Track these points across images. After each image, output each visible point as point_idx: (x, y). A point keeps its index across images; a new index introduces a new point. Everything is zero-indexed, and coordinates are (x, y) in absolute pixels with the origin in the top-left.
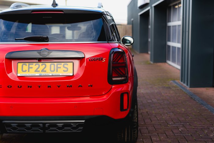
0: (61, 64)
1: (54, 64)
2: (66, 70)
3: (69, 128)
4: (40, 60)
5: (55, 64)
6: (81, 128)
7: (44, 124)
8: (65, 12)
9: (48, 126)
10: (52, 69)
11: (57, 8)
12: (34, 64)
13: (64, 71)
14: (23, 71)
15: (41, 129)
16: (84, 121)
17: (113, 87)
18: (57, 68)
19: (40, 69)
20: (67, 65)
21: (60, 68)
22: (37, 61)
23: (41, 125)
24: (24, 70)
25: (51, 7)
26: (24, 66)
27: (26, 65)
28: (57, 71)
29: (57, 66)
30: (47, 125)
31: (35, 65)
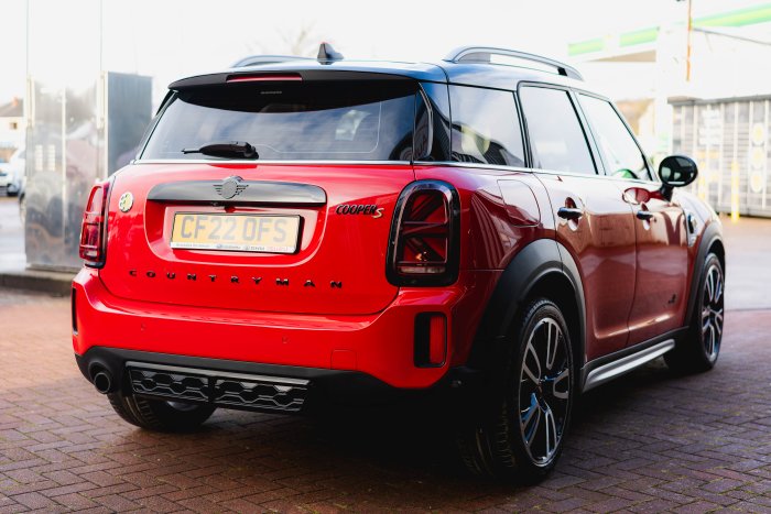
0: (270, 221)
1: (254, 220)
2: (279, 236)
3: (270, 398)
4: (230, 207)
5: (258, 219)
6: (299, 401)
7: (213, 380)
8: (308, 78)
9: (220, 385)
10: (249, 234)
11: (336, 65)
12: (210, 217)
13: (276, 239)
14: (184, 236)
15: (204, 390)
16: (305, 382)
17: (400, 293)
18: (261, 230)
19: (221, 233)
20: (285, 222)
21: (267, 230)
22: (221, 209)
23: (205, 381)
24: (186, 232)
25: (315, 64)
26: (188, 221)
27: (192, 220)
28: (259, 239)
29: (261, 225)
30: (220, 382)
31: (212, 221)
